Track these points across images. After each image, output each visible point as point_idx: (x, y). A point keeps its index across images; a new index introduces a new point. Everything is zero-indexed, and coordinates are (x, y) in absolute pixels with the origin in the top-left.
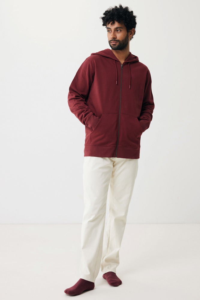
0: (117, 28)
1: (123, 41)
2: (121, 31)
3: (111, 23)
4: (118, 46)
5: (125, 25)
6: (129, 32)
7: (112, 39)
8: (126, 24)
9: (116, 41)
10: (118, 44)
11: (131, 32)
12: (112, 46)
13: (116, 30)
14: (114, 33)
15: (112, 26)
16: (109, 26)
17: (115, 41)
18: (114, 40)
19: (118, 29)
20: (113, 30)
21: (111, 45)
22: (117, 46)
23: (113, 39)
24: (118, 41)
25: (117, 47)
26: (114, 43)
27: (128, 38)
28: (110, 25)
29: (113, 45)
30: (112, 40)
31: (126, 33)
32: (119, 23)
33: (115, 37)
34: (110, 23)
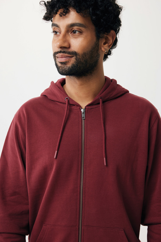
0: (72, 25)
1: (84, 54)
2: (81, 32)
3: (60, 11)
4: (73, 66)
5: (92, 18)
6: (102, 37)
7: (59, 50)
8: (94, 17)
9: (69, 53)
10: (73, 60)
11: (107, 39)
12: (59, 65)
13: (71, 29)
14: (65, 36)
15: (63, 18)
16: (57, 19)
17: (67, 55)
18: (64, 52)
19: (75, 28)
20: (63, 30)
21: (58, 63)
22: (69, 65)
23: (63, 50)
24: (74, 54)
25: (69, 68)
26: (63, 60)
27: (98, 50)
28: (57, 16)
29: (61, 63)
30: (60, 52)
31: (95, 39)
32: (77, 12)
33: (66, 45)
34: (59, 13)
